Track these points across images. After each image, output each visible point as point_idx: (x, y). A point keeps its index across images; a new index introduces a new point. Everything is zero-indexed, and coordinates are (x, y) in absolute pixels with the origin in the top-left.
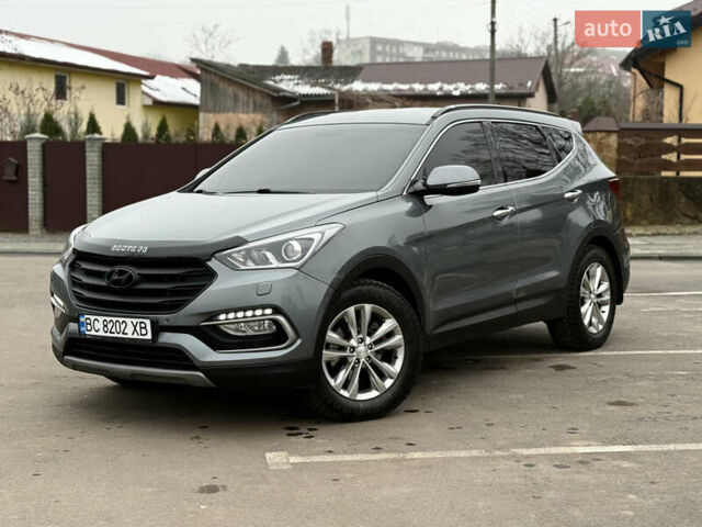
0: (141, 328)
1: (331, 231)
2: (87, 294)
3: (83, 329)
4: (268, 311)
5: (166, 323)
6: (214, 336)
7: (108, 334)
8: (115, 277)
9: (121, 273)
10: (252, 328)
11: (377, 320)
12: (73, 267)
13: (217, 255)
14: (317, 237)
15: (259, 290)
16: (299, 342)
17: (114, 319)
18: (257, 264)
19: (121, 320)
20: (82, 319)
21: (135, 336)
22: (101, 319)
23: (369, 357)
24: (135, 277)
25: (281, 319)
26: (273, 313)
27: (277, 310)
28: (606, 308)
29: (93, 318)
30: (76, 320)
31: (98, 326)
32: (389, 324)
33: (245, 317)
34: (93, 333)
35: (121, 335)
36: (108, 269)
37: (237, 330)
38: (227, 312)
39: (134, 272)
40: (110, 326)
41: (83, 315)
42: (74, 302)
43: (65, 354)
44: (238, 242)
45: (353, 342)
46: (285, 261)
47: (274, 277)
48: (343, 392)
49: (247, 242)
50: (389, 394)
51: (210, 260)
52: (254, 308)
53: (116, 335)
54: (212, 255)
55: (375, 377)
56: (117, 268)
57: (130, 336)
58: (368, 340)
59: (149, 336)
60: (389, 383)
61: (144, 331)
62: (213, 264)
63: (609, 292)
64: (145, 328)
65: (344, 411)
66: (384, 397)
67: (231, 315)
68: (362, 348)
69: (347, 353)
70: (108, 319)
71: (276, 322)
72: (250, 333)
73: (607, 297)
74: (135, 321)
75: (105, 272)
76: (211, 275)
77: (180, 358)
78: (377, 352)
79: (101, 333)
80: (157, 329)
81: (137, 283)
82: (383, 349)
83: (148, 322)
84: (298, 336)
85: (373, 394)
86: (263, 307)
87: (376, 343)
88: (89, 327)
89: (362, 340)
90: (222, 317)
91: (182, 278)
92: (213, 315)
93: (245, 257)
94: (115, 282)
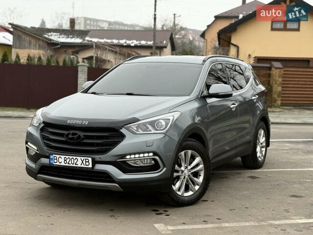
0: (86, 162)
1: (177, 115)
2: (53, 144)
3: (52, 162)
4: (151, 154)
5: (100, 160)
6: (124, 167)
7: (67, 165)
8: (71, 136)
9: (74, 134)
10: (142, 162)
11: (193, 158)
12: (42, 130)
13: (125, 126)
14: (171, 118)
15: (147, 144)
16: (165, 169)
17: (71, 157)
18: (144, 131)
19: (74, 158)
20: (51, 157)
21: (83, 166)
22: (63, 157)
23: (189, 176)
24: (82, 136)
25: (157, 158)
26: (153, 156)
27: (155, 154)
28: (264, 149)
29: (58, 156)
30: (48, 157)
31: (61, 160)
32: (198, 160)
33: (139, 157)
34: (58, 163)
35: (74, 165)
36: (66, 132)
37: (135, 163)
38: (130, 154)
39: (82, 134)
40: (68, 161)
41: (52, 154)
42: (45, 148)
43: (38, 173)
44: (135, 120)
45: (183, 168)
46: (157, 130)
47: (154, 138)
48: (178, 193)
49: (139, 120)
50: (197, 193)
51: (121, 129)
52: (144, 153)
53: (71, 165)
54: (123, 127)
55: (191, 185)
56: (72, 132)
57: (79, 165)
58: (189, 168)
59: (90, 166)
60: (197, 188)
61: (87, 164)
62: (123, 131)
63: (265, 142)
64: (88, 162)
65: (179, 202)
66: (196, 195)
67: (133, 156)
68: (186, 171)
69: (180, 174)
70: (67, 157)
71: (155, 160)
72: (142, 165)
73: (264, 144)
74: (82, 158)
75: (64, 134)
76: (123, 136)
77: (106, 177)
78: (192, 173)
79: (63, 164)
80: (95, 162)
81: (83, 139)
82: (195, 172)
83: (90, 159)
84: (164, 166)
85: (190, 193)
86: (148, 152)
87: (192, 169)
88: (56, 161)
89: (186, 168)
90: (128, 157)
91: (107, 137)
92: (124, 156)
93: (137, 128)
94: (71, 139)
